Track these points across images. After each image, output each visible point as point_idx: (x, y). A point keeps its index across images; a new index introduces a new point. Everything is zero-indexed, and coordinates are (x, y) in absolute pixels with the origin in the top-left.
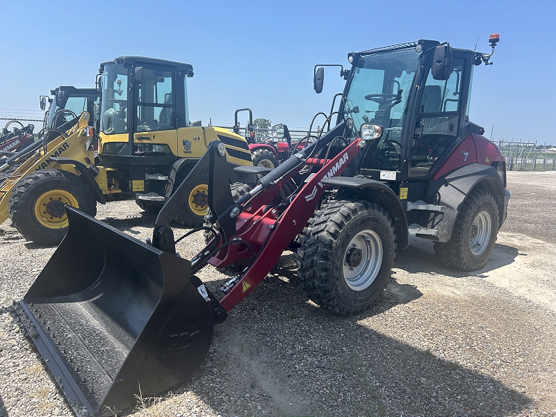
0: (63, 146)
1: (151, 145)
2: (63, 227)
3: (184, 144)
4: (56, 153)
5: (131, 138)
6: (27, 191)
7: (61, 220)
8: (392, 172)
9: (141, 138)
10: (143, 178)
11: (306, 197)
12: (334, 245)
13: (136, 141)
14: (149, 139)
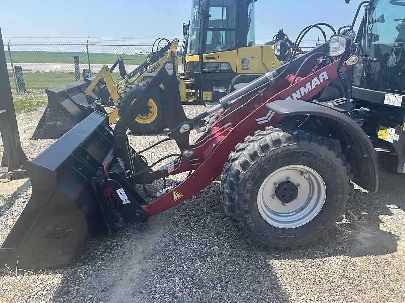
0: (157, 65)
1: (220, 63)
2: (148, 122)
3: (243, 62)
4: (152, 70)
5: (201, 58)
6: (125, 97)
7: (148, 117)
8: (398, 97)
9: (208, 58)
10: (211, 90)
11: (257, 120)
12: (241, 177)
13: (204, 60)
14: (214, 58)
